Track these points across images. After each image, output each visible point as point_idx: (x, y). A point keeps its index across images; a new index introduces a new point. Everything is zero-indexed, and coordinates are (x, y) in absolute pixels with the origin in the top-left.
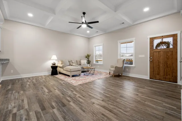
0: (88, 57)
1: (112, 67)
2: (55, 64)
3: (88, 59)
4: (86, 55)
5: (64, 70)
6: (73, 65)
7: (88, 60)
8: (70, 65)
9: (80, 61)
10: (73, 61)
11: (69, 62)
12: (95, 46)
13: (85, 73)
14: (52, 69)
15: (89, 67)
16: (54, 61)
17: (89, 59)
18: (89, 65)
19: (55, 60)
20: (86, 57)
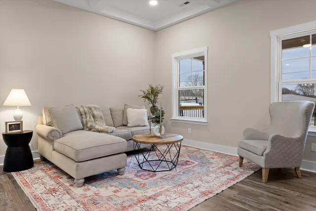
0: (152, 95)
1: (253, 135)
2: (18, 126)
3: (154, 102)
4: (146, 88)
5: (54, 150)
6: (97, 127)
7: (154, 106)
8: (85, 127)
9: (124, 113)
10: (96, 113)
11: (81, 115)
12: (176, 58)
13: (141, 157)
14: (6, 147)
15: (159, 134)
16: (18, 112)
17: (156, 105)
18: (157, 126)
19: (22, 107)
20: (146, 97)
